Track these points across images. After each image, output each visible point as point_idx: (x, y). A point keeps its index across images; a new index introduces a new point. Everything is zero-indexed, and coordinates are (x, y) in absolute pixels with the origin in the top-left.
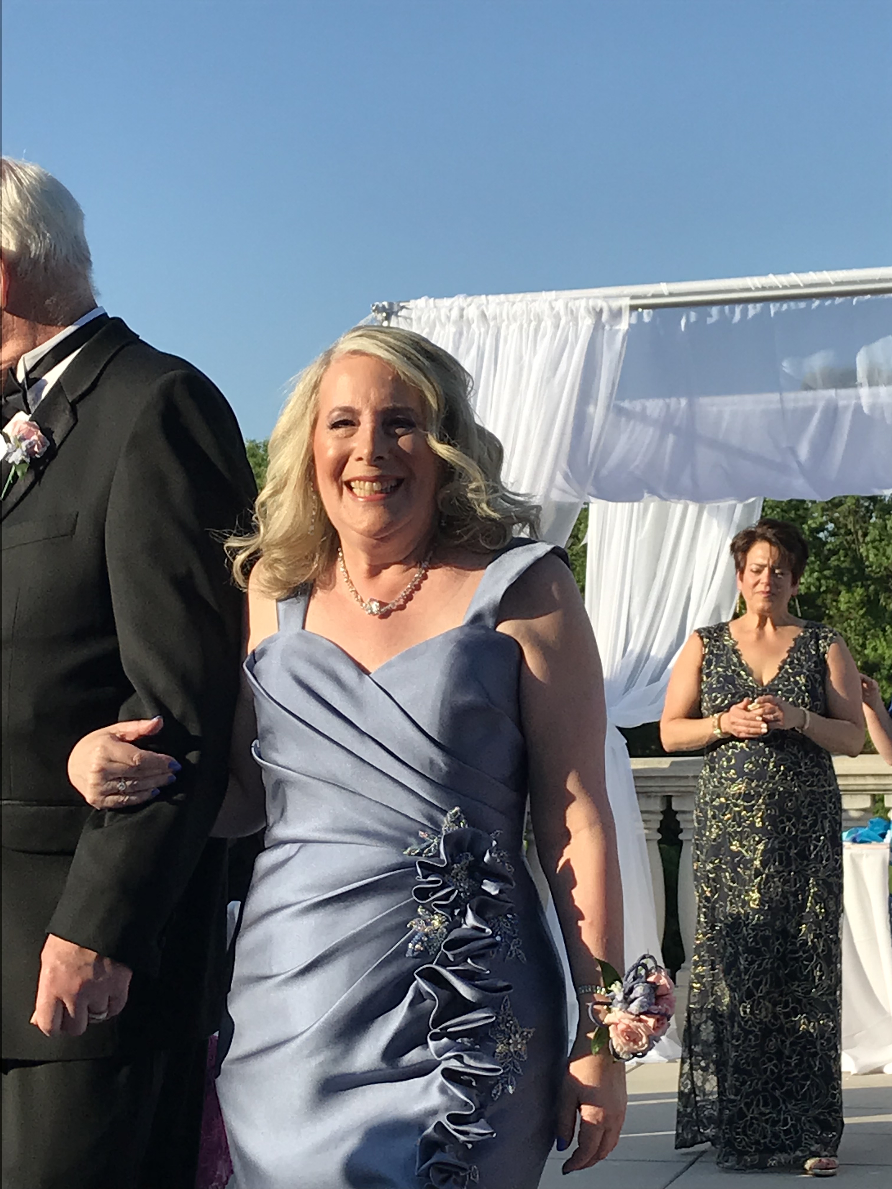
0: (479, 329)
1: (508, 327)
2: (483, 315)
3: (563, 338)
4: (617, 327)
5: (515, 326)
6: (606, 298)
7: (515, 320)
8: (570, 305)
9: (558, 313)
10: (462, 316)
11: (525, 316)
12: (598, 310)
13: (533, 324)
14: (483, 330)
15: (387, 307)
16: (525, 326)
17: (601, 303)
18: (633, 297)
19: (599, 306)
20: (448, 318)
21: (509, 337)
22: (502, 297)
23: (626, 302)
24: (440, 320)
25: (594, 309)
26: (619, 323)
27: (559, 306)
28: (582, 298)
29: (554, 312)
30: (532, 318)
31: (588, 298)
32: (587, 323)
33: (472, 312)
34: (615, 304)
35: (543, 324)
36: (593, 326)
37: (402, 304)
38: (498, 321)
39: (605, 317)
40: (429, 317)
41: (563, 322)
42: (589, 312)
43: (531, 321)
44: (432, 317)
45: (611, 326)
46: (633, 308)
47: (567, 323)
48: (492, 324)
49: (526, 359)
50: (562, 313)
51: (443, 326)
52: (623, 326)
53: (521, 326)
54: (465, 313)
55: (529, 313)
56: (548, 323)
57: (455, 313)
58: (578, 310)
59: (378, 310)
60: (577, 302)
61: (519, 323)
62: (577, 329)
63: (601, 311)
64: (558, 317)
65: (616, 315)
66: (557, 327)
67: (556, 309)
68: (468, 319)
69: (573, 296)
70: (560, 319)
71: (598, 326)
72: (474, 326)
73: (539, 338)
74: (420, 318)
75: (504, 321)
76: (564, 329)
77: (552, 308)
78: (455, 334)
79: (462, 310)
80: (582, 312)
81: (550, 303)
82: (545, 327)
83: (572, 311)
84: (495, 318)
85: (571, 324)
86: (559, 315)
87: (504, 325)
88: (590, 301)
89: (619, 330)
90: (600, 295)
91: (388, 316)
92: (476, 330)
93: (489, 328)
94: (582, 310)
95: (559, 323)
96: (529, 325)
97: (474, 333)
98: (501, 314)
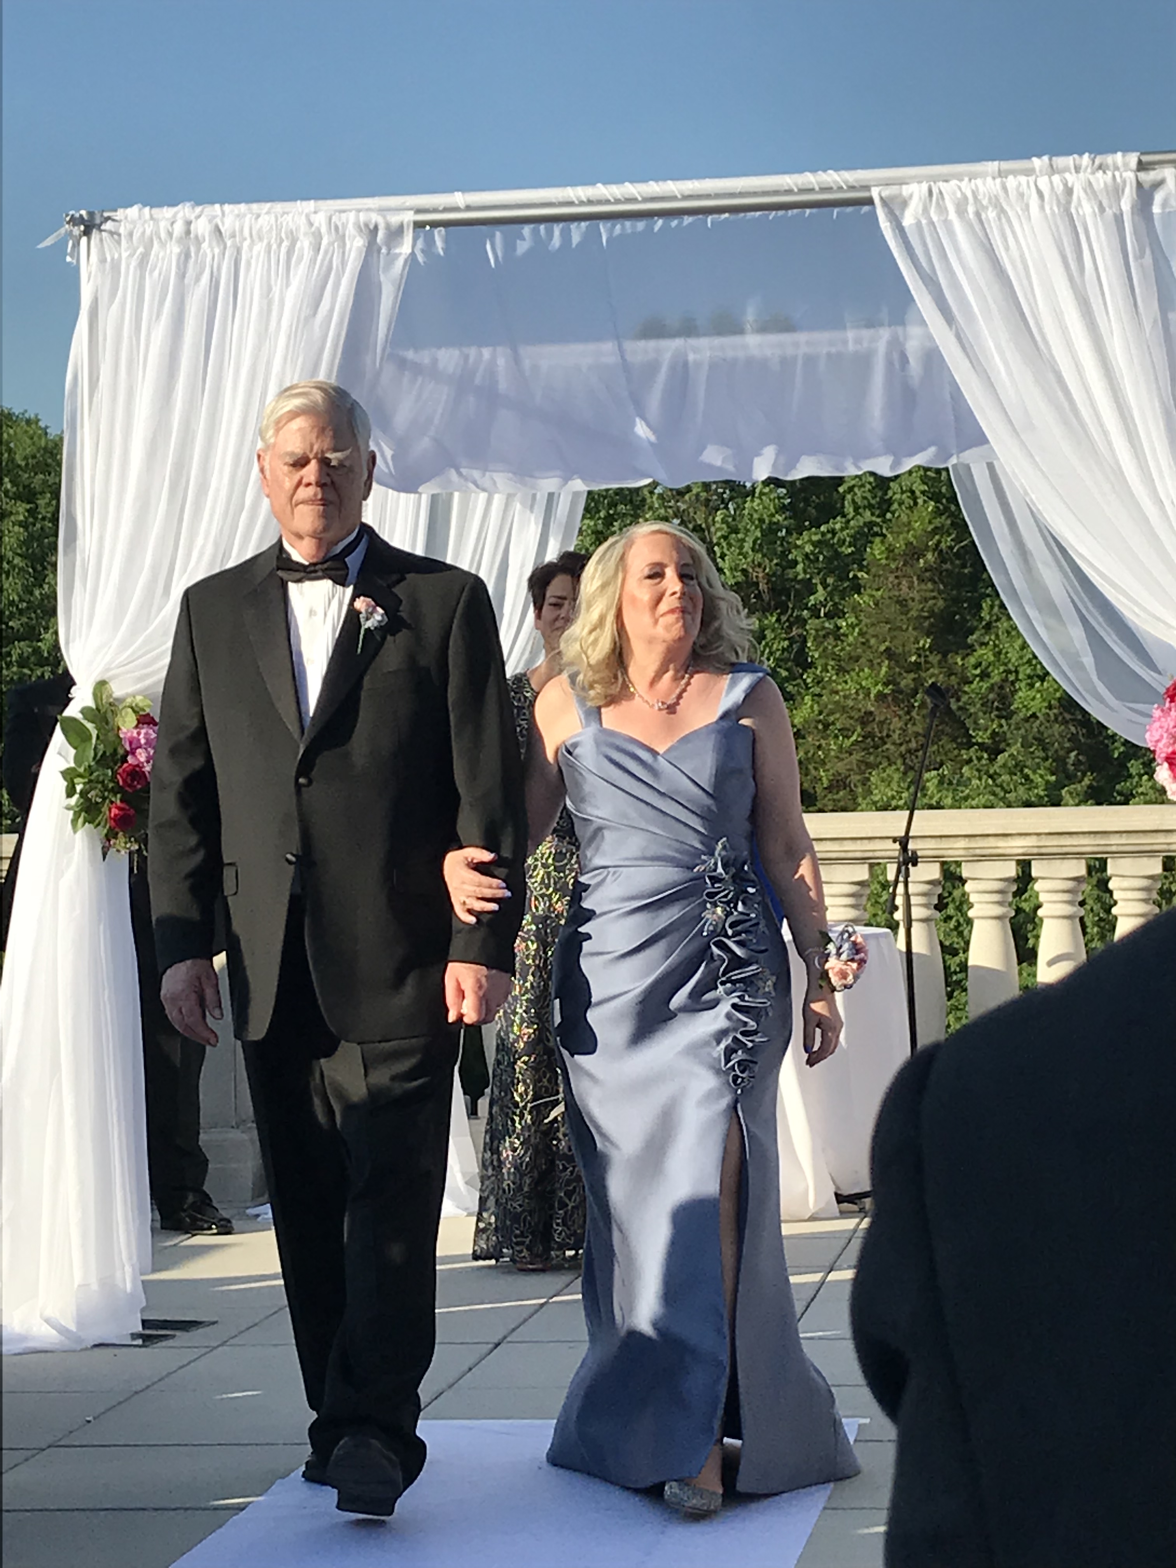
0: (212, 250)
1: (251, 249)
2: (218, 231)
3: (326, 266)
4: (397, 251)
5: (259, 247)
6: (382, 210)
7: (261, 239)
8: (334, 219)
9: (319, 230)
10: (188, 232)
11: (274, 233)
12: (372, 227)
13: (286, 244)
14: (217, 251)
15: (85, 217)
16: (274, 247)
17: (375, 218)
18: (418, 211)
19: (373, 221)
20: (170, 234)
21: (253, 262)
22: (243, 207)
23: (409, 217)
24: (159, 237)
25: (366, 225)
26: (401, 244)
27: (320, 220)
28: (350, 211)
29: (313, 229)
31: (359, 211)
32: (357, 244)
33: (202, 227)
34: (395, 219)
35: (298, 245)
36: (364, 249)
37: (106, 214)
38: (238, 239)
39: (381, 236)
40: (144, 232)
41: (325, 242)
42: (361, 230)
43: (282, 241)
44: (148, 232)
45: (389, 250)
46: (419, 225)
47: (331, 244)
48: (229, 243)
49: (276, 290)
50: (324, 230)
51: (163, 245)
52: (405, 248)
53: (269, 246)
54: (192, 227)
56: (305, 244)
57: (179, 228)
58: (345, 226)
59: (74, 221)
60: (344, 215)
61: (265, 242)
62: (344, 253)
63: (376, 227)
64: (318, 237)
65: (396, 233)
66: (317, 249)
67: (316, 224)
68: (197, 237)
69: (338, 208)
70: (321, 239)
71: (371, 248)
72: (205, 246)
73: (293, 263)
74: (131, 234)
75: (245, 239)
76: (326, 252)
77: (311, 224)
78: (179, 255)
79: (189, 223)
80: (351, 230)
81: (308, 217)
82: (302, 249)
83: (337, 228)
84: (233, 236)
85: (336, 245)
86: (320, 233)
87: (246, 244)
88: (361, 214)
89: (400, 254)
90: (377, 206)
91: (87, 233)
92: (208, 251)
93: (225, 248)
94: (350, 226)
95: (320, 244)
96: (279, 246)
97: (205, 254)
98: (242, 231)
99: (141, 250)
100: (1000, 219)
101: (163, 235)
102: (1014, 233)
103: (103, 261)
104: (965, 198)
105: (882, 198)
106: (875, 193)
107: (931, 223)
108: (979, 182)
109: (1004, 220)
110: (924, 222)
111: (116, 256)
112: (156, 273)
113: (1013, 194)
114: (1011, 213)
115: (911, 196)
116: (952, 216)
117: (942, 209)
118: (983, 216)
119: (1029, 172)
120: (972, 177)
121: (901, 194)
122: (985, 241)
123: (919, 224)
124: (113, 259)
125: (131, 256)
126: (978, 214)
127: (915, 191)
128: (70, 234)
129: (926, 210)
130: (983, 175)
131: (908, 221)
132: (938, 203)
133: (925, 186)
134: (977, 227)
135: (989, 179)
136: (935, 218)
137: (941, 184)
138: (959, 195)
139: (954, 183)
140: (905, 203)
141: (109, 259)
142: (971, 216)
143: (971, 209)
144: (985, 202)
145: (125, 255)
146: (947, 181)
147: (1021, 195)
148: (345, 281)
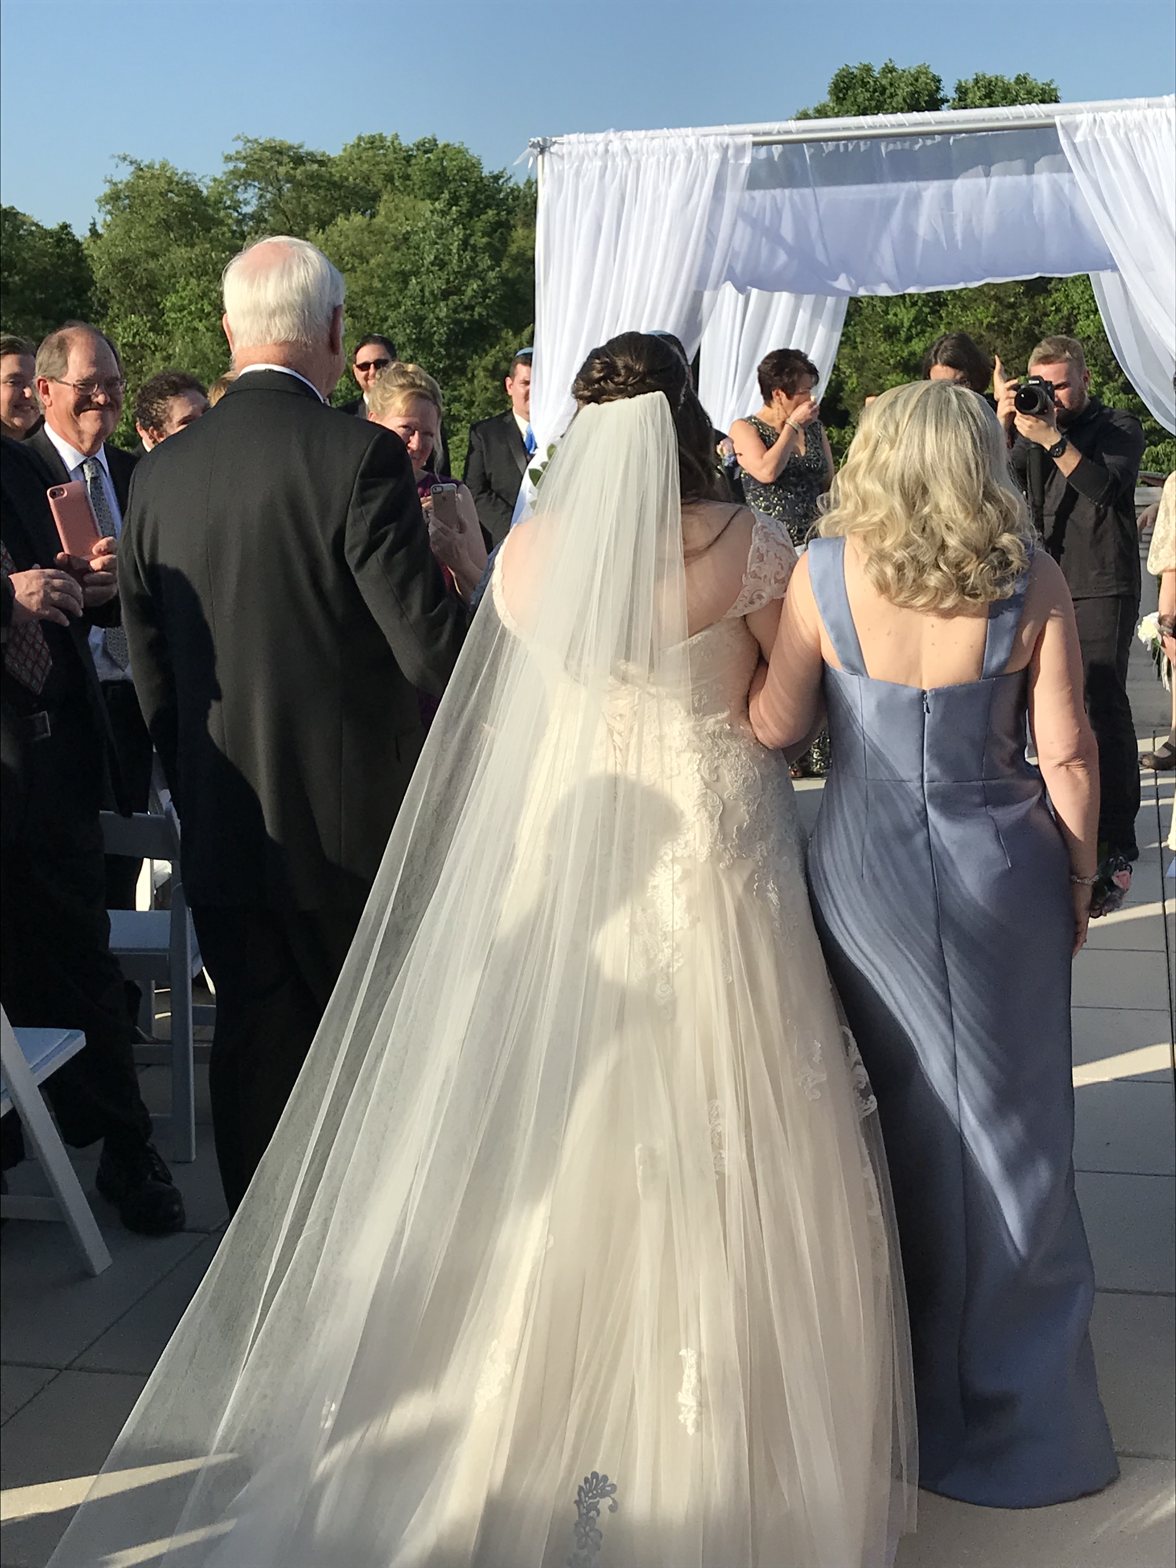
0: (622, 161)
1: (647, 160)
2: (626, 148)
3: (695, 172)
4: (741, 162)
5: (653, 160)
6: (732, 134)
7: (653, 155)
8: (700, 140)
9: (690, 148)
10: (607, 151)
11: (662, 151)
12: (725, 146)
13: (669, 158)
14: (625, 163)
15: (541, 143)
16: (662, 160)
17: (727, 140)
18: (755, 134)
19: (726, 142)
20: (596, 153)
21: (648, 171)
22: (643, 132)
23: (750, 139)
24: (588, 155)
25: (721, 144)
26: (743, 157)
27: (691, 141)
28: (711, 135)
29: (687, 147)
30: (668, 150)
31: (716, 135)
32: (715, 157)
33: (616, 146)
34: (740, 140)
35: (677, 158)
36: (719, 161)
37: (554, 140)
38: (639, 154)
39: (730, 152)
40: (578, 152)
41: (694, 156)
42: (718, 148)
43: (667, 155)
44: (581, 152)
45: (736, 160)
46: (755, 144)
47: (698, 157)
48: (633, 158)
49: (662, 188)
50: (694, 147)
51: (591, 160)
52: (747, 160)
53: (658, 159)
54: (609, 148)
55: (665, 150)
56: (681, 157)
57: (601, 148)
58: (708, 145)
59: (533, 145)
60: (707, 138)
61: (656, 156)
62: (707, 163)
63: (728, 146)
64: (690, 153)
65: (740, 150)
66: (689, 160)
67: (689, 144)
68: (613, 153)
69: (702, 133)
70: (692, 154)
71: (724, 160)
72: (618, 159)
73: (674, 170)
74: (570, 154)
75: (644, 155)
76: (696, 162)
77: (685, 144)
78: (601, 167)
79: (607, 145)
80: (712, 147)
81: (683, 140)
82: (679, 161)
83: (702, 147)
84: (636, 152)
85: (702, 158)
86: (691, 149)
87: (644, 159)
88: (719, 138)
89: (743, 164)
90: (728, 132)
91: (542, 151)
92: (620, 163)
93: (630, 161)
94: (711, 145)
95: (691, 157)
96: (665, 159)
97: (618, 165)
98: (642, 148)
99: (576, 164)
100: (1141, 138)
101: (591, 153)
102: (1150, 148)
103: (552, 171)
104: (1118, 124)
105: (1062, 125)
106: (1057, 120)
107: (1096, 141)
108: (1127, 112)
109: (1144, 139)
110: (1089, 139)
111: (561, 168)
112: (586, 180)
113: (1150, 120)
114: (1149, 135)
115: (1081, 123)
116: (1109, 135)
117: (1102, 131)
118: (1130, 136)
119: (1161, 106)
120: (1123, 108)
121: (1075, 121)
122: (1131, 153)
123: (1086, 142)
124: (558, 170)
125: (570, 168)
126: (1126, 134)
127: (1084, 120)
128: (531, 154)
129: (1091, 132)
130: (1130, 108)
131: (1078, 139)
132: (1100, 127)
133: (1091, 116)
134: (1126, 143)
135: (1135, 111)
136: (1098, 137)
137: (1102, 114)
138: (1114, 122)
139: (1111, 113)
140: (1077, 128)
141: (556, 170)
142: (1122, 135)
143: (1122, 131)
144: (1132, 126)
145: (567, 167)
146: (1107, 112)
147: (1156, 122)
148: (707, 181)
